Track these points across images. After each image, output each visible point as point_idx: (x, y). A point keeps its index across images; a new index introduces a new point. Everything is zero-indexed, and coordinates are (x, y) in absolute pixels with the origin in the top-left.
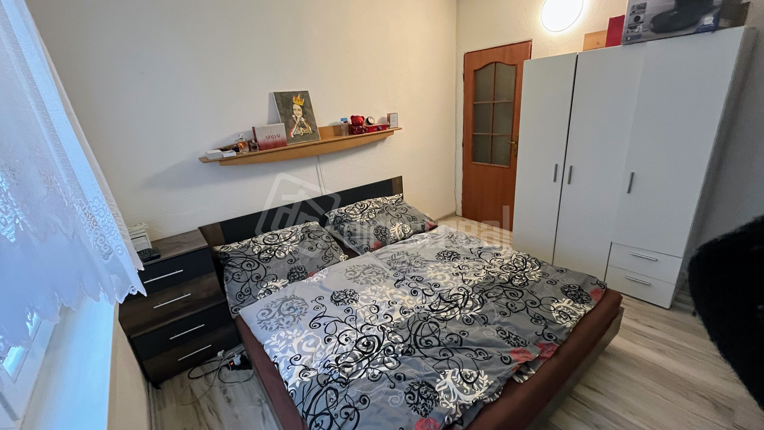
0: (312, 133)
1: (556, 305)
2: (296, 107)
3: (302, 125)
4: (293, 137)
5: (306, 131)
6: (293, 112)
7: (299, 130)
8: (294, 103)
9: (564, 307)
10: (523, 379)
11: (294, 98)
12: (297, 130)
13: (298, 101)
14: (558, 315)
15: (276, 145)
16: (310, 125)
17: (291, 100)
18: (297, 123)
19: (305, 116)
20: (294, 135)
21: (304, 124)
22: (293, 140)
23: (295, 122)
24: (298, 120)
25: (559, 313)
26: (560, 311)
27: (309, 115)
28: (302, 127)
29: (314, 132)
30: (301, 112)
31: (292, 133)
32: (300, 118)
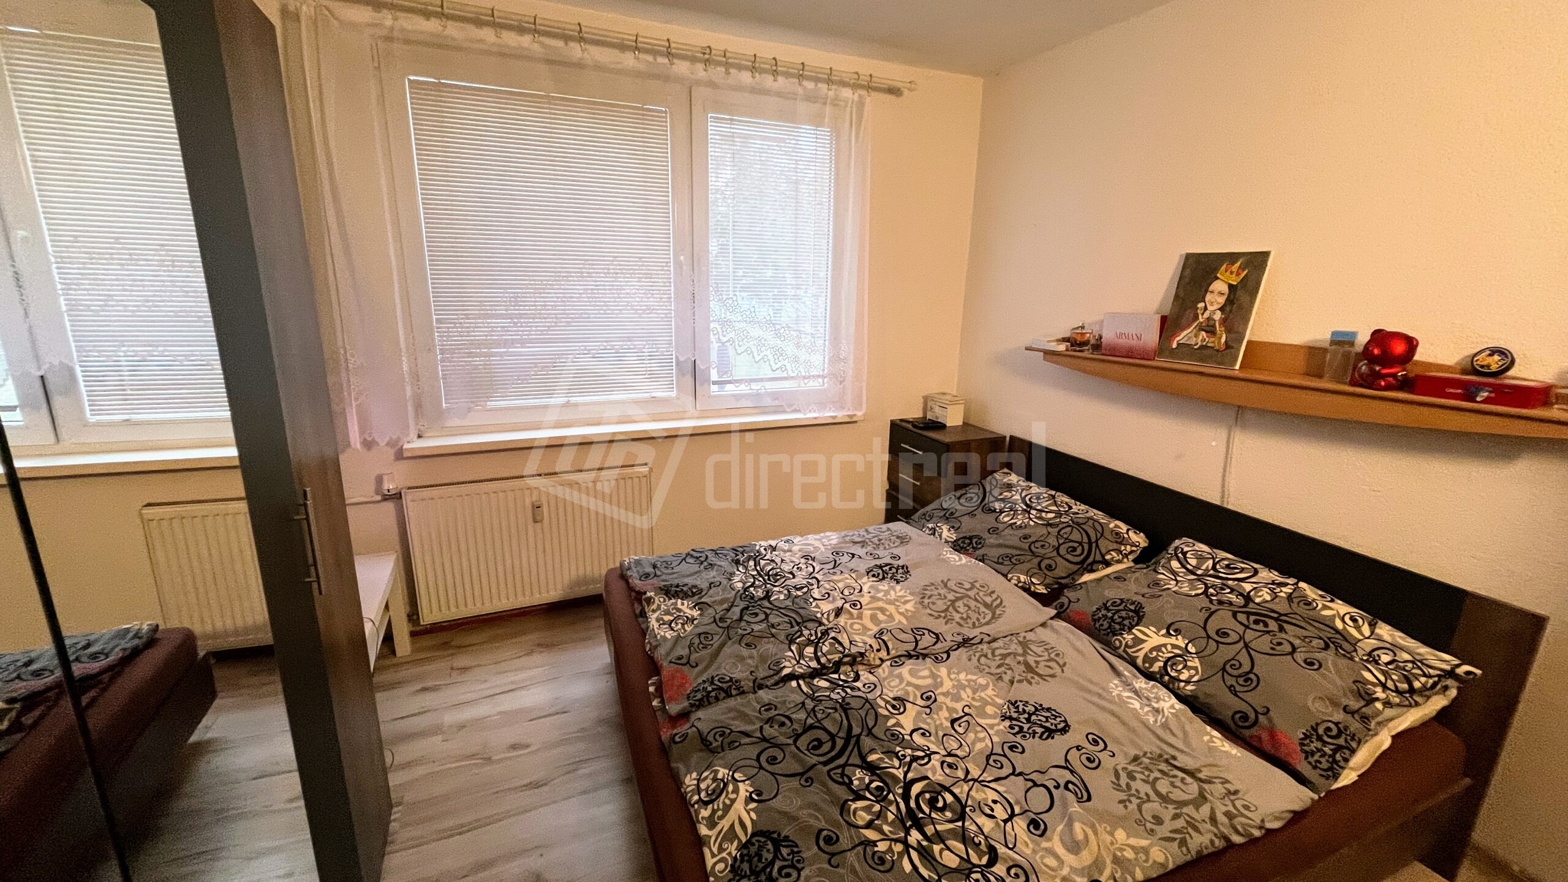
0: (1223, 347)
1: (744, 789)
2: (1219, 287)
3: (1210, 329)
4: (1174, 346)
5: (1210, 341)
6: (1204, 297)
7: (1196, 336)
8: (1218, 278)
9: (733, 801)
10: (653, 684)
11: (1225, 266)
12: (1193, 334)
13: (1232, 273)
14: (720, 776)
15: (1130, 353)
16: (1229, 331)
17: (1217, 270)
18: (1201, 319)
19: (1228, 309)
20: (1179, 344)
21: (1214, 326)
22: (1173, 353)
23: (1196, 317)
24: (1207, 315)
25: (722, 780)
26: (726, 785)
27: (1240, 307)
28: (1206, 332)
29: (1228, 346)
30: (1222, 300)
31: (1178, 339)
32: (1214, 312)
